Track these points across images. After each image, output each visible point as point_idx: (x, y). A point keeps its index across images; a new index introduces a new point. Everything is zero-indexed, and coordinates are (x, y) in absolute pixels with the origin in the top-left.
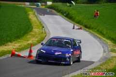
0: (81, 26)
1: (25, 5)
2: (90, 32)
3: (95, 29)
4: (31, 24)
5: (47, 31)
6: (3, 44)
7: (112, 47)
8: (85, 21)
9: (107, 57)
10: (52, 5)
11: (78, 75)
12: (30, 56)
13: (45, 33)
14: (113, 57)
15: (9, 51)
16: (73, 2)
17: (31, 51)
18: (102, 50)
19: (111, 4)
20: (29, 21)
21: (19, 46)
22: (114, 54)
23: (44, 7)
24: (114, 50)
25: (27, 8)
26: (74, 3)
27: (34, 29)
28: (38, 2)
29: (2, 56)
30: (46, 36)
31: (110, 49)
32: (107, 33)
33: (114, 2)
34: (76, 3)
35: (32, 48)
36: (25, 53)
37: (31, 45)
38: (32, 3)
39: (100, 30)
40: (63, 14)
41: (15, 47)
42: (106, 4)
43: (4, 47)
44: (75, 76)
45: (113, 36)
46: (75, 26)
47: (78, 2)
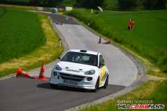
0: (110, 40)
1: (37, 10)
2: (121, 48)
3: (128, 44)
4: (44, 36)
5: (64, 44)
6: (7, 61)
7: (149, 68)
8: (115, 33)
9: (142, 80)
10: (72, 11)
11: (103, 103)
12: (41, 77)
13: (62, 47)
14: (150, 81)
15: (14, 70)
16: (100, 8)
17: (42, 71)
18: (136, 72)
19: (150, 11)
20: (41, 30)
21: (28, 63)
22: (151, 77)
23: (62, 13)
24: (152, 72)
25: (39, 15)
26: (101, 10)
27: (48, 43)
28: (54, 7)
29: (4, 76)
30: (63, 51)
31: (146, 70)
32: (143, 50)
33: (154, 10)
34: (104, 9)
35: (44, 66)
36: (35, 73)
37: (43, 63)
38: (46, 8)
39: (135, 45)
40: (87, 24)
41: (22, 65)
42: (143, 11)
43: (8, 64)
44: (99, 104)
45: (152, 54)
46: (102, 40)
47: (107, 8)
